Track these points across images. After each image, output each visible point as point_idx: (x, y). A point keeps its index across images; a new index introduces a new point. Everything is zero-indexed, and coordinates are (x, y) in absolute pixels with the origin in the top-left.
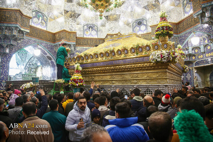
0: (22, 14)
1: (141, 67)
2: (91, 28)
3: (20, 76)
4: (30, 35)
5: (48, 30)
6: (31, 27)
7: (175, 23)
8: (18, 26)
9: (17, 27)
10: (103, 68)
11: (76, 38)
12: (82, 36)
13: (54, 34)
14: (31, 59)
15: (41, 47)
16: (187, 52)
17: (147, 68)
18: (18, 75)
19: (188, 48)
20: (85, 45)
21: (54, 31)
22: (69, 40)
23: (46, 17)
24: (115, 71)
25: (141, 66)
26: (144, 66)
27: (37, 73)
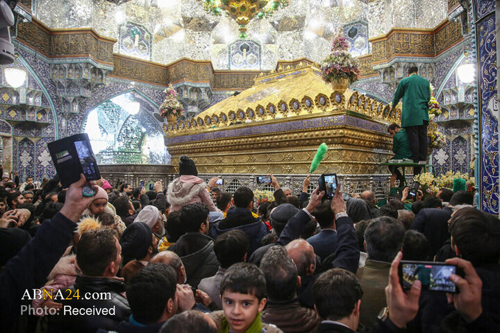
0: (97, 37)
1: (297, 140)
2: (245, 50)
3: (109, 155)
4: (117, 75)
5: (154, 61)
6: (117, 57)
7: (426, 31)
8: (90, 61)
9: (88, 63)
10: (235, 141)
11: (214, 72)
12: (226, 68)
13: (167, 68)
14: (127, 119)
15: (140, 97)
16: (454, 98)
17: (307, 141)
18: (106, 152)
19: (455, 90)
20: (233, 87)
21: (166, 62)
22: (196, 79)
23: (149, 33)
24: (256, 146)
25: (298, 138)
26: (303, 138)
27: (143, 147)
